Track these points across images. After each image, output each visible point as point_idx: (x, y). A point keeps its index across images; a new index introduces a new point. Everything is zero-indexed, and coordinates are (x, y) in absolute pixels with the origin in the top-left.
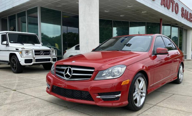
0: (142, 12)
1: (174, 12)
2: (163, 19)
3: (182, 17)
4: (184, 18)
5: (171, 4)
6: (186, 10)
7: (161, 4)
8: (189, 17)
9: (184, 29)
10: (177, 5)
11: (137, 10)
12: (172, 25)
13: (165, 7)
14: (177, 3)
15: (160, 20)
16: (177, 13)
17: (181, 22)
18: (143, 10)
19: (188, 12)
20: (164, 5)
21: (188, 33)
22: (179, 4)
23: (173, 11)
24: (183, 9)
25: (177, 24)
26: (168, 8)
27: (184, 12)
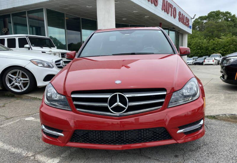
0: (145, 17)
1: (173, 16)
2: (162, 23)
3: (179, 21)
4: (181, 22)
5: (170, 8)
6: (182, 14)
7: (162, 9)
8: (185, 22)
9: (181, 33)
10: (175, 10)
11: (141, 15)
12: (170, 29)
13: (165, 12)
14: (175, 8)
15: (159, 24)
16: (175, 17)
17: (178, 27)
18: (147, 15)
19: (184, 16)
20: (164, 10)
21: (184, 38)
22: (176, 8)
23: (171, 16)
24: (180, 13)
25: (174, 28)
26: (168, 13)
27: (181, 16)
